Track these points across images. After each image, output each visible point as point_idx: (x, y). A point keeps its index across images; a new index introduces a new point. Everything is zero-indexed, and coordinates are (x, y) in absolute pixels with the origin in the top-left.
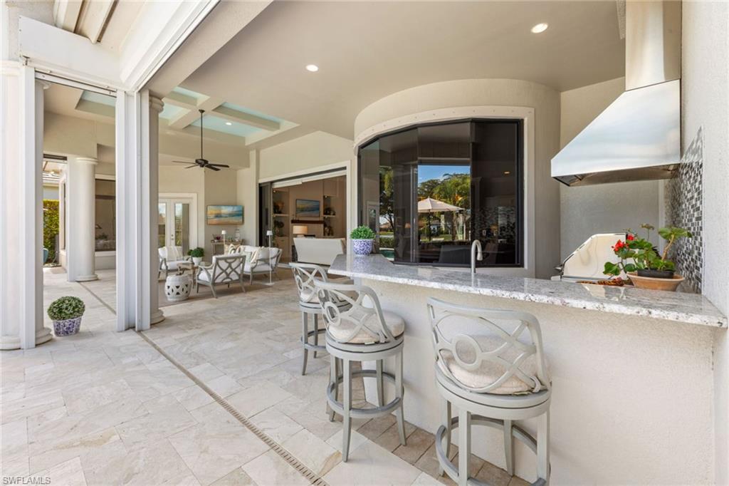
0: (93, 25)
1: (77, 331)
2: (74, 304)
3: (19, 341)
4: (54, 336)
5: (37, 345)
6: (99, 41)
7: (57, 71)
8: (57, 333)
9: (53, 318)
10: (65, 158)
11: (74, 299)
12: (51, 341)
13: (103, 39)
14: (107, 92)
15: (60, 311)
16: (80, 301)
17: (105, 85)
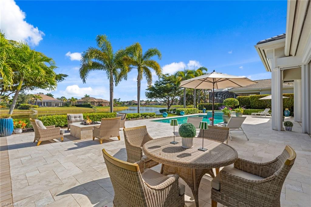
0: (293, 53)
1: (291, 130)
2: (290, 123)
3: (277, 129)
4: (285, 130)
5: (281, 131)
6: (295, 55)
7: (285, 67)
8: (286, 130)
9: (285, 126)
10: (293, 81)
11: (290, 122)
12: (284, 131)
13: (296, 55)
14: (299, 67)
15: (286, 124)
16: (291, 123)
17: (298, 65)
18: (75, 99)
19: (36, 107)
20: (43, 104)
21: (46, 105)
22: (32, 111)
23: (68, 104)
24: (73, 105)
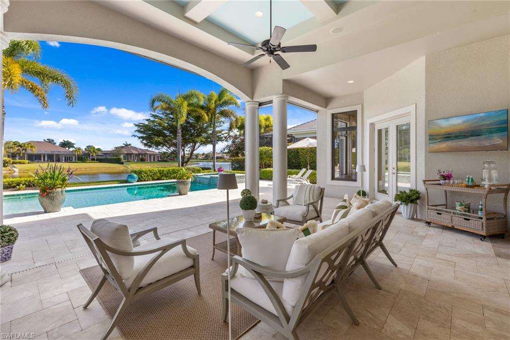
18: (97, 149)
19: (24, 163)
20: (42, 158)
21: (46, 159)
22: (9, 170)
23: (83, 157)
24: (93, 159)
